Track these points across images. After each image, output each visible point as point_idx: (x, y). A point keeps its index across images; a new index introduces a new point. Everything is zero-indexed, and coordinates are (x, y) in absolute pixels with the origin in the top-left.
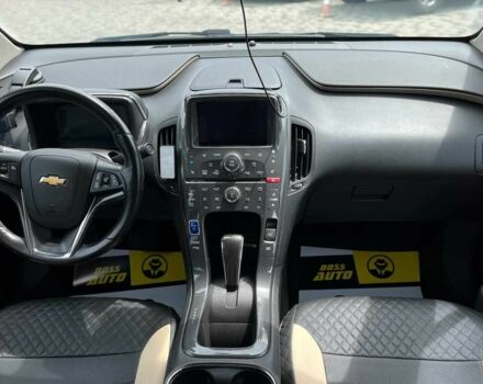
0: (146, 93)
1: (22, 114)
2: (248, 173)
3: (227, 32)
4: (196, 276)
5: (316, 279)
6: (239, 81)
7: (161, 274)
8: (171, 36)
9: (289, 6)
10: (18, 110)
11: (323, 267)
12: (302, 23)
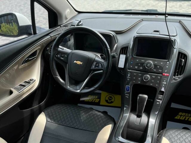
0: (119, 33)
1: (73, 37)
2: (155, 70)
3: (156, 10)
4: (125, 108)
5: (176, 118)
6: (158, 31)
7: (112, 102)
8: (133, 11)
9: (183, 2)
10: (72, 35)
11: (180, 114)
12: (188, 10)
